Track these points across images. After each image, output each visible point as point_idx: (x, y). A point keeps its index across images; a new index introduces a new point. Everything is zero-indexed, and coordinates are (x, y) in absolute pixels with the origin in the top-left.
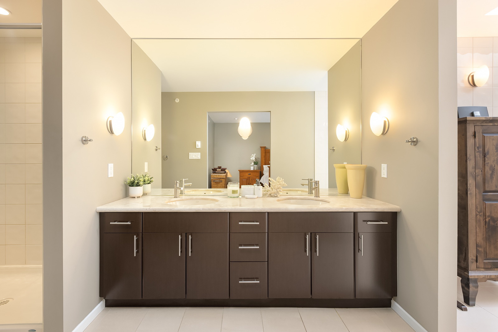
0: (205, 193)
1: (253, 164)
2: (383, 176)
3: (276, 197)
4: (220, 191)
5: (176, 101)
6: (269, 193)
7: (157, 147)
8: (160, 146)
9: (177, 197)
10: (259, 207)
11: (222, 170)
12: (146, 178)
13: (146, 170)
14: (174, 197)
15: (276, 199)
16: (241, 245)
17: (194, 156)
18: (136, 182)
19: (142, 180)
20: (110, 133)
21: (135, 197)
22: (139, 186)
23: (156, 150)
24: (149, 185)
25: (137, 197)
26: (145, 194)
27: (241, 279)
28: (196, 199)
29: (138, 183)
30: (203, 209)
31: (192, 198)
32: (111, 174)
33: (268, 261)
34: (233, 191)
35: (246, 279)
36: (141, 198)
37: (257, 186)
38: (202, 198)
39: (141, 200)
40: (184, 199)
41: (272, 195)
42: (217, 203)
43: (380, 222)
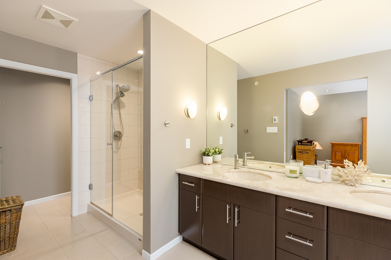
0: (270, 167)
3: (352, 186)
5: (255, 84)
6: (341, 179)
7: (232, 124)
8: (235, 124)
9: (236, 169)
11: (308, 142)
12: (217, 150)
13: (221, 143)
14: (235, 168)
15: (353, 188)
16: (290, 234)
17: (272, 130)
18: (207, 152)
19: (212, 151)
20: (186, 115)
21: (206, 164)
22: (209, 156)
23: (232, 126)
24: (220, 155)
25: (208, 164)
26: (215, 162)
28: (253, 173)
29: (208, 153)
30: (248, 186)
31: (250, 171)
32: (188, 146)
34: (290, 170)
36: (211, 165)
37: (323, 169)
39: (211, 167)
40: (242, 171)
42: (268, 181)
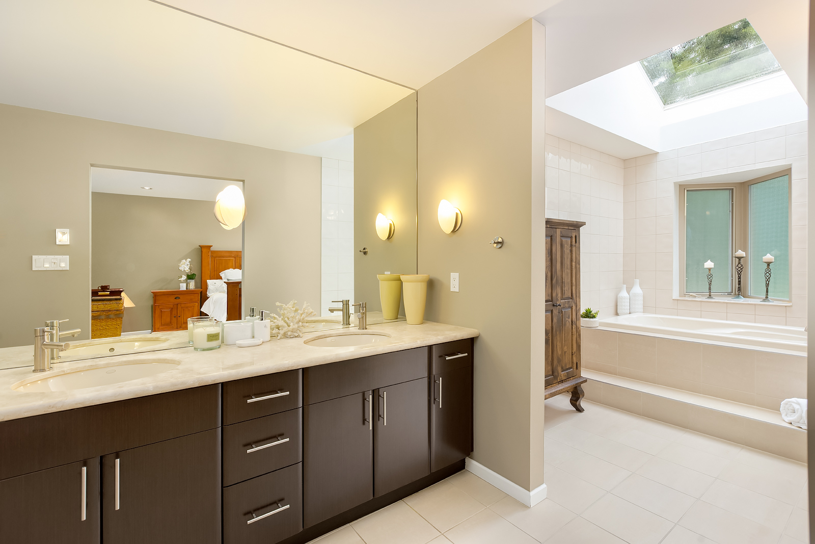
0: (112, 350)
1: (184, 277)
2: (452, 289)
3: (297, 337)
4: (156, 340)
6: (283, 331)
9: (43, 370)
10: (287, 362)
14: (34, 371)
15: (300, 340)
16: (252, 446)
17: (49, 262)
27: (249, 514)
28: (107, 366)
31: (96, 365)
33: (303, 461)
34: (208, 335)
35: (260, 511)
37: (259, 321)
38: (125, 362)
40: (68, 372)
41: (289, 333)
42: (179, 367)
43: (458, 355)
